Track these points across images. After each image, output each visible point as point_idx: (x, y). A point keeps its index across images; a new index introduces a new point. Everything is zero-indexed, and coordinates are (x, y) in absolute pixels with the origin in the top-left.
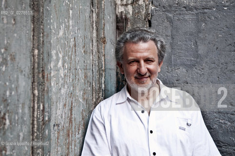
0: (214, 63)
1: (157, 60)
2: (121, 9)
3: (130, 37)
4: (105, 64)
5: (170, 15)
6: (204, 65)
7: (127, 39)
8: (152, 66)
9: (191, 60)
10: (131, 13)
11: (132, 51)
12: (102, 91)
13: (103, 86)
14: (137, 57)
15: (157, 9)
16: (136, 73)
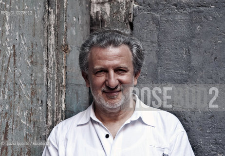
0: (212, 78)
1: (131, 69)
2: (96, 9)
3: (97, 40)
4: (66, 78)
5: (157, 15)
6: (198, 80)
7: (93, 43)
8: (124, 78)
9: (182, 74)
10: (108, 13)
11: (100, 58)
12: (62, 112)
13: (63, 106)
14: (105, 66)
15: (141, 7)
16: (104, 86)
